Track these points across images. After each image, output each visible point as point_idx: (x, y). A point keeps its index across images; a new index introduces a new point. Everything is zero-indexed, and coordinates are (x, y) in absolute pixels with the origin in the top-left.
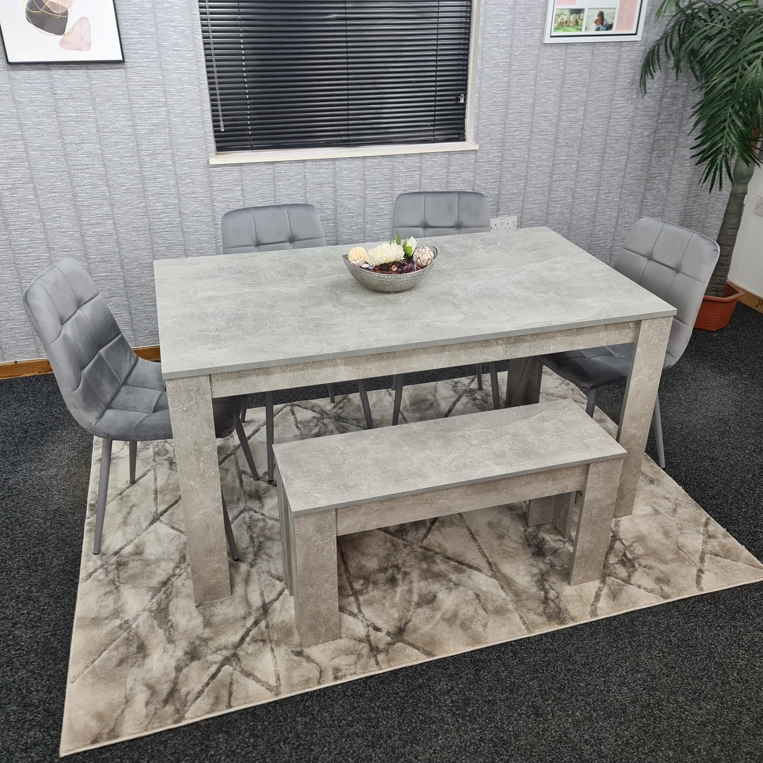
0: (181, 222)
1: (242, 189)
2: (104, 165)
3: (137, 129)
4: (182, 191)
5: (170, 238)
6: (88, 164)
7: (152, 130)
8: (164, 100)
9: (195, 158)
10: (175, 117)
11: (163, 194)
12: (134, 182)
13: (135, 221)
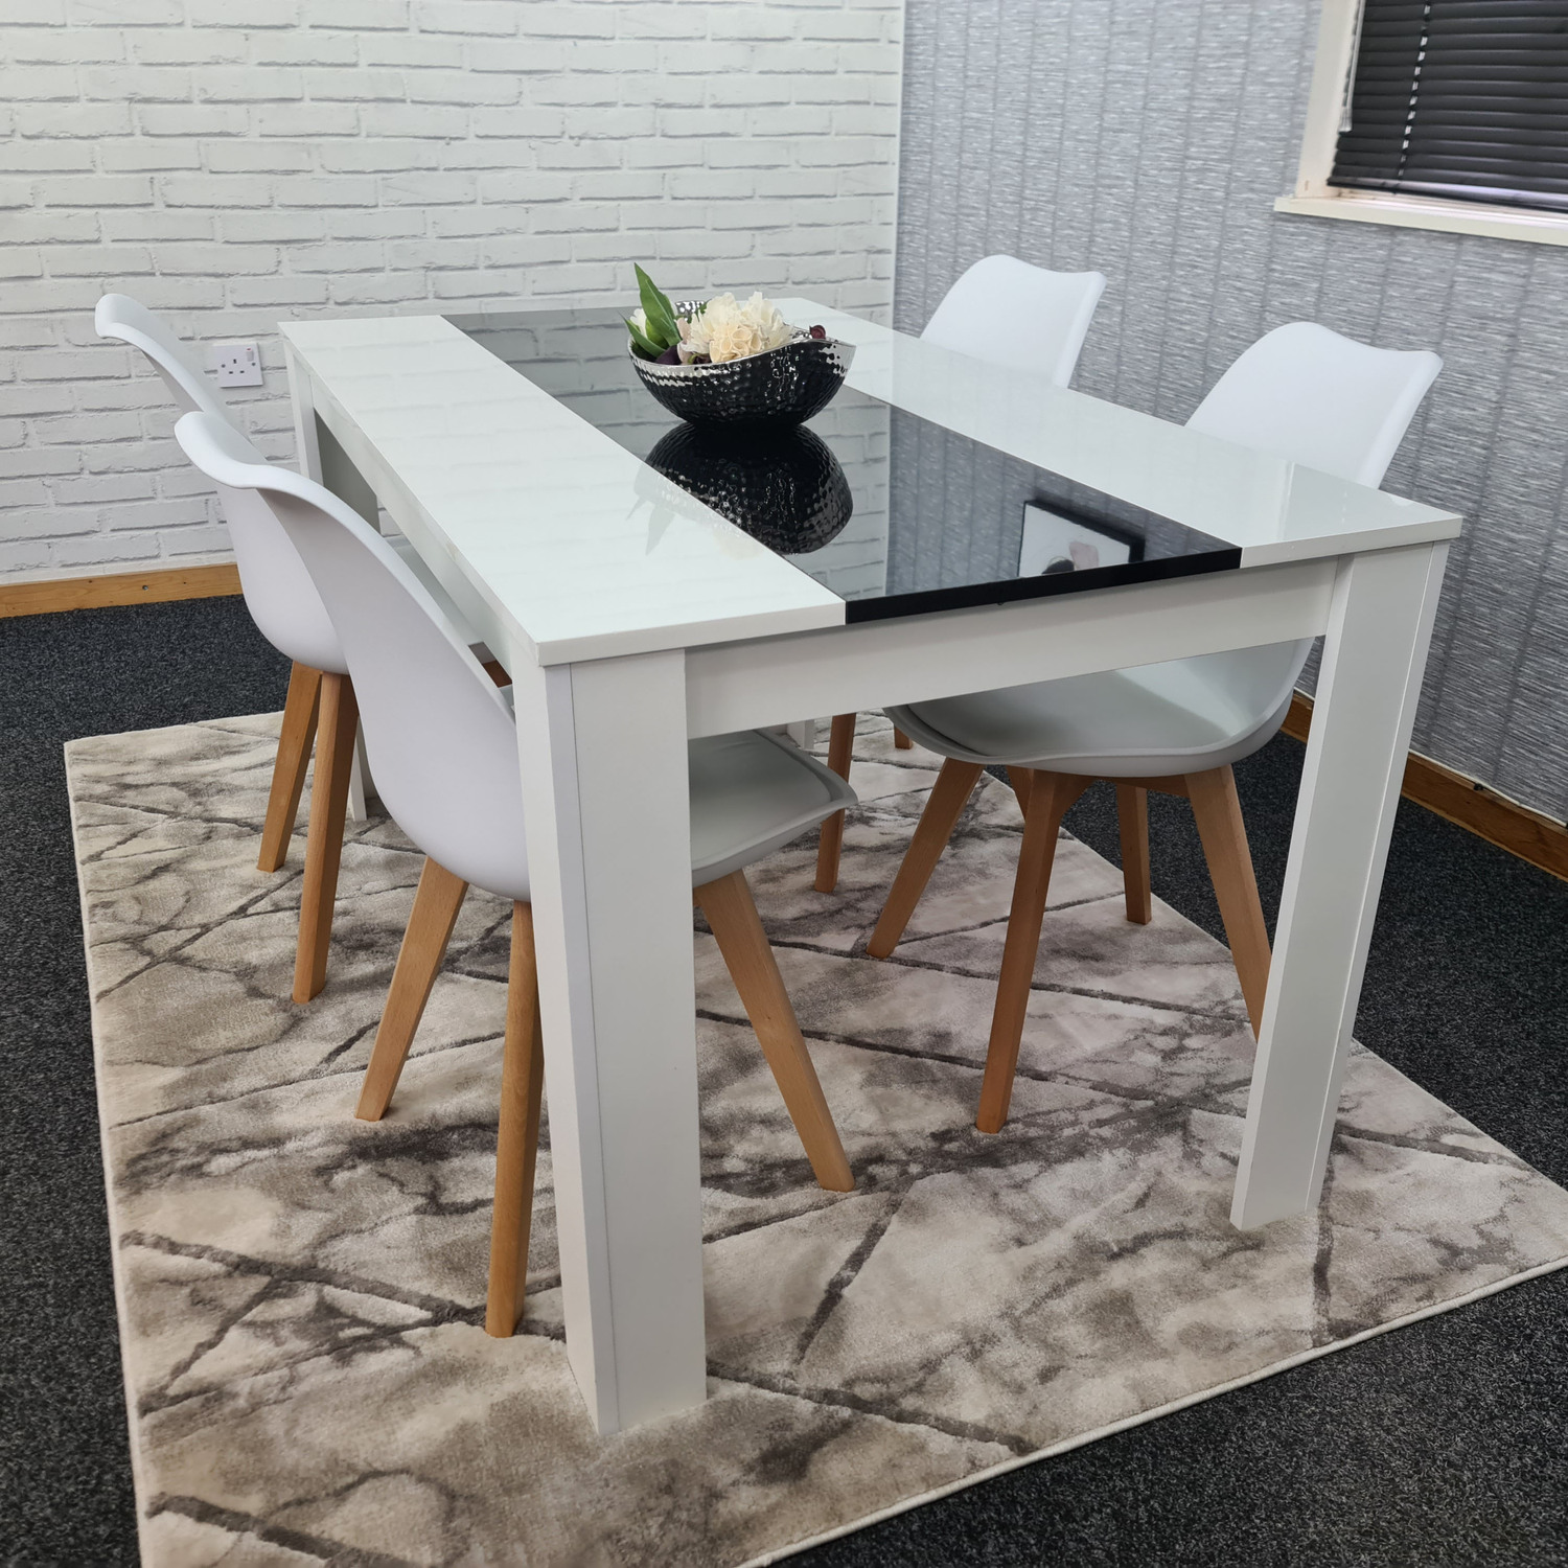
0: (1206, 343)
1: (1320, 292)
2: (1136, 181)
3: (1194, 107)
4: (1226, 268)
5: (1185, 375)
6: (1118, 178)
7: (1213, 111)
8: (1244, 38)
9: (1262, 191)
10: (1252, 83)
11: (1196, 267)
12: (1165, 228)
13: (1148, 317)
